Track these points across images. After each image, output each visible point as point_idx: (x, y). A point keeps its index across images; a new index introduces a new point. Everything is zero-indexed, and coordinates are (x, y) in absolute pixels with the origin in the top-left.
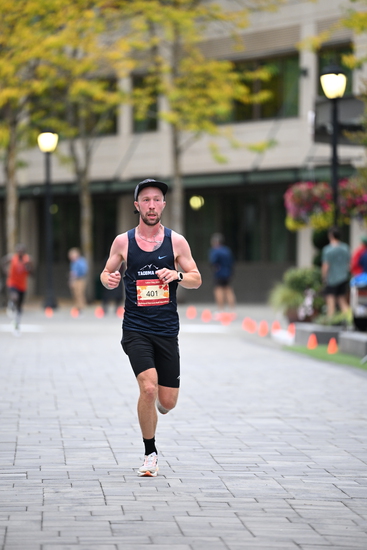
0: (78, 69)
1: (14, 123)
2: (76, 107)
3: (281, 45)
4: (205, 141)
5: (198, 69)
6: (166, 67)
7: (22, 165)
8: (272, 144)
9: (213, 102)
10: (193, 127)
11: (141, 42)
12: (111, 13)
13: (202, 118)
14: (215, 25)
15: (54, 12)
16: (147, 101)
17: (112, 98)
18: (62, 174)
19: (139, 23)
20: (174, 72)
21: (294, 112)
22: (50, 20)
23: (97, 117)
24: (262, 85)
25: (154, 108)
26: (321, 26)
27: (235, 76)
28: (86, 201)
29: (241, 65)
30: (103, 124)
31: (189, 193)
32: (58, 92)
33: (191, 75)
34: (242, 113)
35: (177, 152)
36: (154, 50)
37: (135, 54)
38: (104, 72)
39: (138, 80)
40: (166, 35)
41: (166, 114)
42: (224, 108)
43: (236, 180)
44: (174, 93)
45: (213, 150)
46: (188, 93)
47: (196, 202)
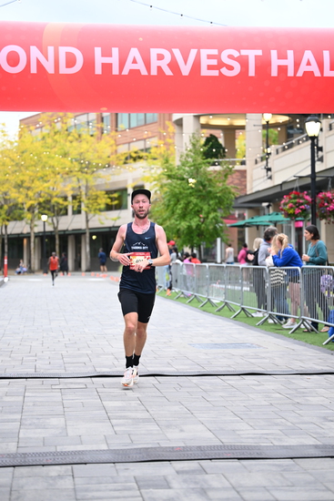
0: (54, 194)
1: (33, 212)
2: (54, 206)
3: (121, 186)
4: (97, 216)
5: (94, 194)
6: (83, 193)
7: (36, 226)
8: (119, 218)
9: (99, 204)
10: (93, 212)
11: (75, 185)
12: (65, 176)
13: (95, 210)
14: (99, 180)
15: (47, 176)
16: (77, 204)
17: (65, 203)
18: (49, 228)
19: (75, 179)
20: (86, 194)
21: (126, 208)
22: (45, 178)
23: (61, 210)
24: (116, 199)
25: (80, 206)
26: (134, 180)
27: (106, 196)
28: (57, 237)
29: (108, 192)
30: (63, 212)
31: (91, 234)
32: (48, 202)
33: (92, 195)
34: (109, 208)
35: (87, 221)
36: (80, 187)
37: (73, 189)
38: (63, 195)
39: (74, 197)
40: (83, 183)
41: (83, 208)
42: (103, 206)
43: (107, 230)
44: (86, 202)
45: (99, 220)
46: (91, 201)
47: (94, 237)
